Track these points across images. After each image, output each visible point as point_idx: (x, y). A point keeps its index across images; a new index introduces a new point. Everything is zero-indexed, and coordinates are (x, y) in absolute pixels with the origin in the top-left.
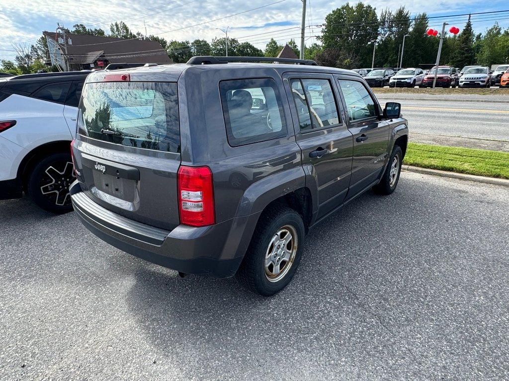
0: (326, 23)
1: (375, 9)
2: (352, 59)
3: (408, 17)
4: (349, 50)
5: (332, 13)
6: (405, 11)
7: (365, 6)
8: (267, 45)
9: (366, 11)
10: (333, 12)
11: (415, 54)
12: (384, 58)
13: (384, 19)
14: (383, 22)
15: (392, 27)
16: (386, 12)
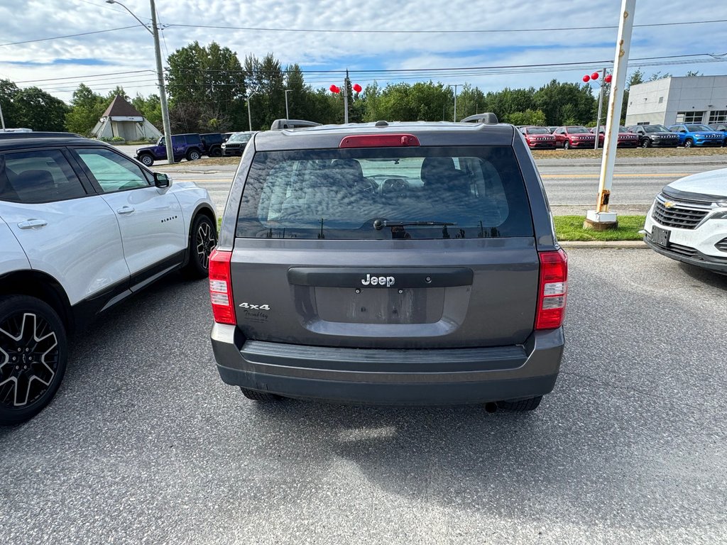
0: (169, 66)
1: (235, 54)
2: (218, 119)
3: (279, 68)
4: (213, 106)
5: (175, 53)
6: (275, 60)
7: (221, 48)
8: (75, 94)
9: (224, 55)
10: (178, 51)
11: (295, 113)
12: (259, 118)
13: (250, 68)
14: (250, 71)
15: (262, 78)
16: (251, 59)
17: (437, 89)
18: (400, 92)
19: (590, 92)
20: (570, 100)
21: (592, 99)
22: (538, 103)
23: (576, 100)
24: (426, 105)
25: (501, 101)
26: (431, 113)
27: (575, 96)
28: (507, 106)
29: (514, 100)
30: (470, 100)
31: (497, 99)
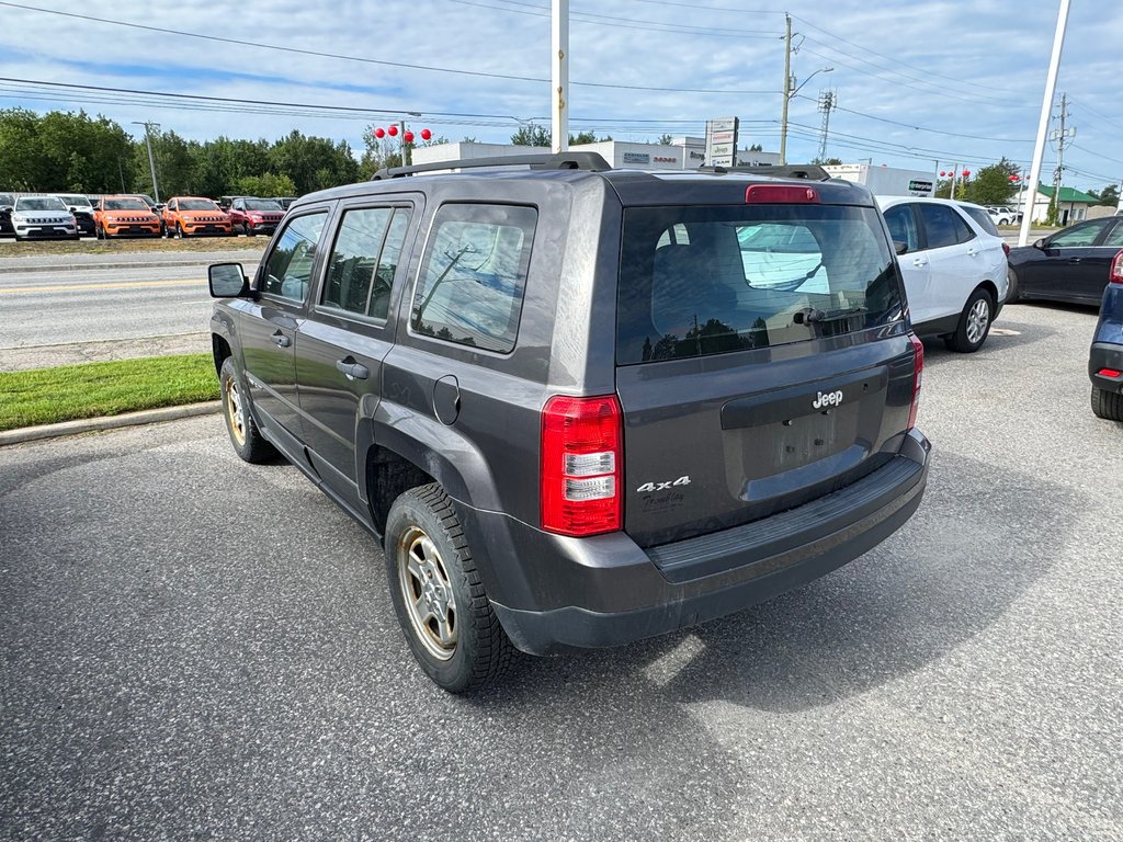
17: (99, 127)
18: (18, 126)
19: (350, 154)
20: (325, 164)
21: (354, 163)
22: (279, 164)
23: (333, 164)
24: (81, 153)
25: (217, 157)
26: (95, 169)
27: (331, 157)
28: (228, 165)
29: (239, 156)
30: (164, 152)
31: (210, 153)
